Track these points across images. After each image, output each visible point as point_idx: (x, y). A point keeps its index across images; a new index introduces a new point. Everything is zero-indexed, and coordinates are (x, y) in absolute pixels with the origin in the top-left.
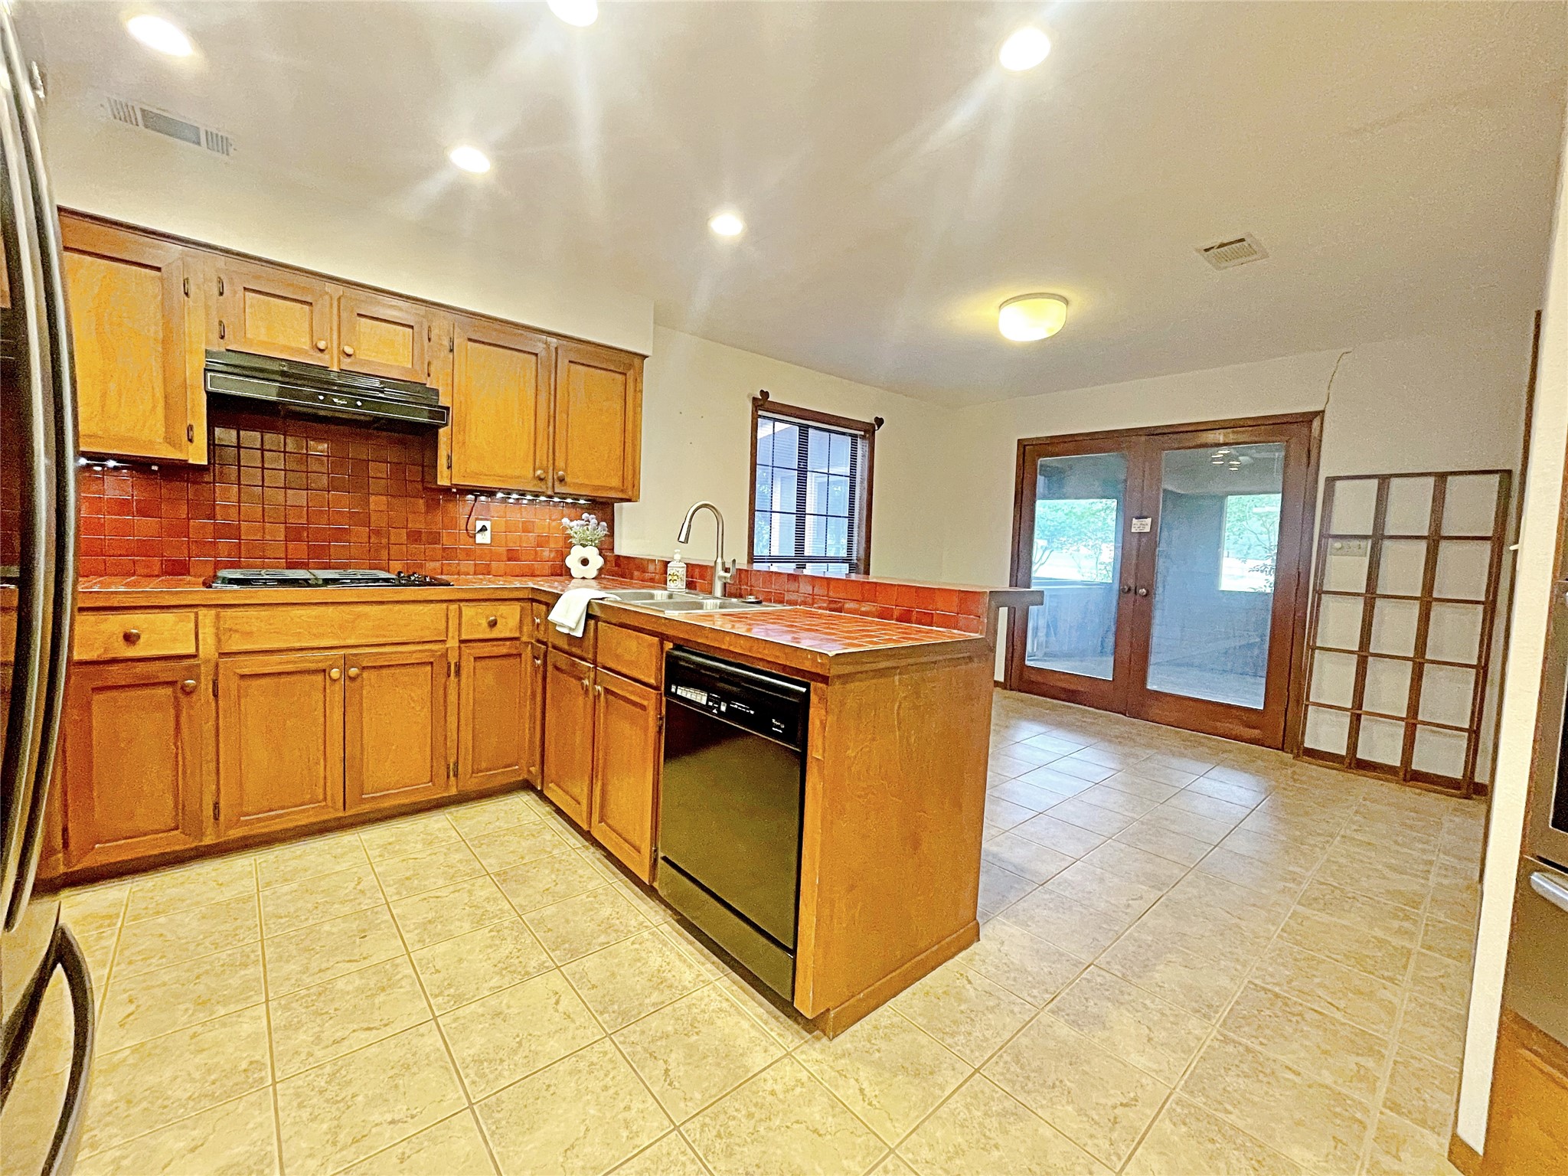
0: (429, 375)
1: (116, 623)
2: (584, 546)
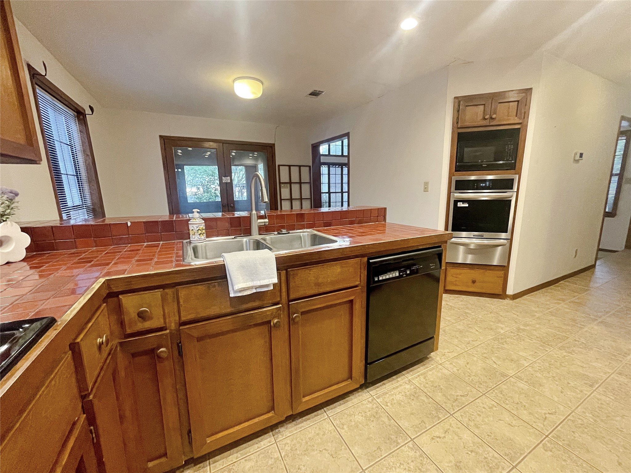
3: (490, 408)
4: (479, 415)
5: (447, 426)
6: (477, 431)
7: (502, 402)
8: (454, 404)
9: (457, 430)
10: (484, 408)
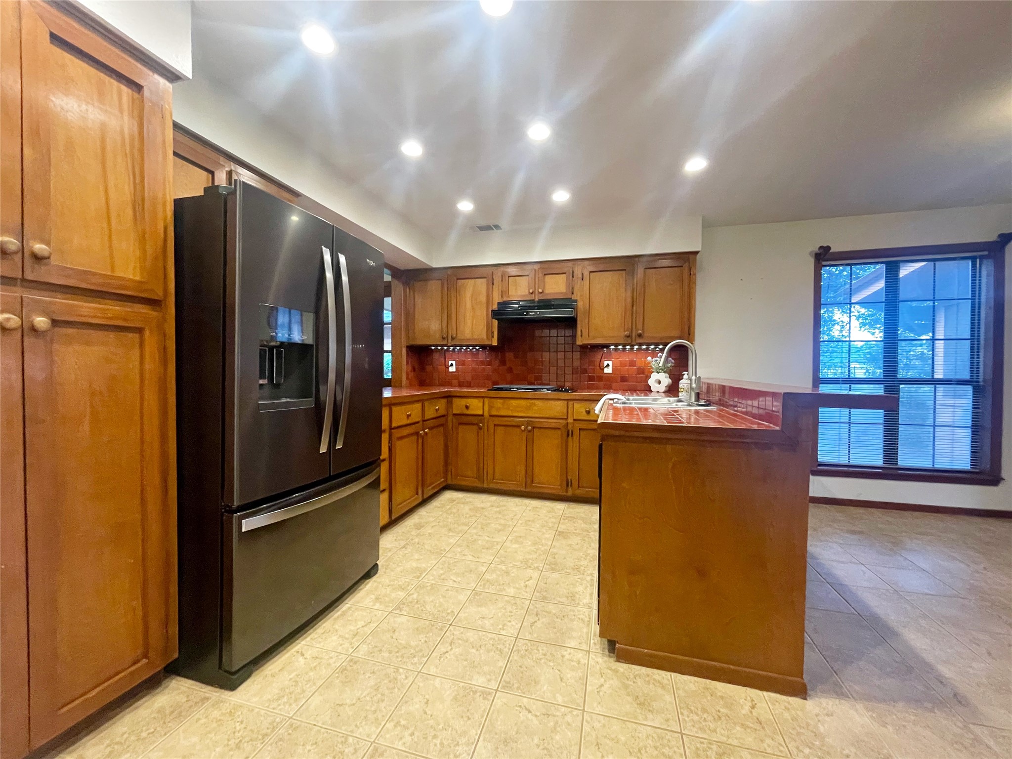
0: (573, 293)
1: (464, 402)
2: (658, 373)
3: (504, 625)
4: (511, 612)
5: (528, 590)
6: (507, 598)
7: (497, 639)
8: (536, 610)
9: (520, 591)
10: (510, 621)
